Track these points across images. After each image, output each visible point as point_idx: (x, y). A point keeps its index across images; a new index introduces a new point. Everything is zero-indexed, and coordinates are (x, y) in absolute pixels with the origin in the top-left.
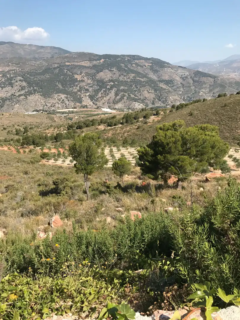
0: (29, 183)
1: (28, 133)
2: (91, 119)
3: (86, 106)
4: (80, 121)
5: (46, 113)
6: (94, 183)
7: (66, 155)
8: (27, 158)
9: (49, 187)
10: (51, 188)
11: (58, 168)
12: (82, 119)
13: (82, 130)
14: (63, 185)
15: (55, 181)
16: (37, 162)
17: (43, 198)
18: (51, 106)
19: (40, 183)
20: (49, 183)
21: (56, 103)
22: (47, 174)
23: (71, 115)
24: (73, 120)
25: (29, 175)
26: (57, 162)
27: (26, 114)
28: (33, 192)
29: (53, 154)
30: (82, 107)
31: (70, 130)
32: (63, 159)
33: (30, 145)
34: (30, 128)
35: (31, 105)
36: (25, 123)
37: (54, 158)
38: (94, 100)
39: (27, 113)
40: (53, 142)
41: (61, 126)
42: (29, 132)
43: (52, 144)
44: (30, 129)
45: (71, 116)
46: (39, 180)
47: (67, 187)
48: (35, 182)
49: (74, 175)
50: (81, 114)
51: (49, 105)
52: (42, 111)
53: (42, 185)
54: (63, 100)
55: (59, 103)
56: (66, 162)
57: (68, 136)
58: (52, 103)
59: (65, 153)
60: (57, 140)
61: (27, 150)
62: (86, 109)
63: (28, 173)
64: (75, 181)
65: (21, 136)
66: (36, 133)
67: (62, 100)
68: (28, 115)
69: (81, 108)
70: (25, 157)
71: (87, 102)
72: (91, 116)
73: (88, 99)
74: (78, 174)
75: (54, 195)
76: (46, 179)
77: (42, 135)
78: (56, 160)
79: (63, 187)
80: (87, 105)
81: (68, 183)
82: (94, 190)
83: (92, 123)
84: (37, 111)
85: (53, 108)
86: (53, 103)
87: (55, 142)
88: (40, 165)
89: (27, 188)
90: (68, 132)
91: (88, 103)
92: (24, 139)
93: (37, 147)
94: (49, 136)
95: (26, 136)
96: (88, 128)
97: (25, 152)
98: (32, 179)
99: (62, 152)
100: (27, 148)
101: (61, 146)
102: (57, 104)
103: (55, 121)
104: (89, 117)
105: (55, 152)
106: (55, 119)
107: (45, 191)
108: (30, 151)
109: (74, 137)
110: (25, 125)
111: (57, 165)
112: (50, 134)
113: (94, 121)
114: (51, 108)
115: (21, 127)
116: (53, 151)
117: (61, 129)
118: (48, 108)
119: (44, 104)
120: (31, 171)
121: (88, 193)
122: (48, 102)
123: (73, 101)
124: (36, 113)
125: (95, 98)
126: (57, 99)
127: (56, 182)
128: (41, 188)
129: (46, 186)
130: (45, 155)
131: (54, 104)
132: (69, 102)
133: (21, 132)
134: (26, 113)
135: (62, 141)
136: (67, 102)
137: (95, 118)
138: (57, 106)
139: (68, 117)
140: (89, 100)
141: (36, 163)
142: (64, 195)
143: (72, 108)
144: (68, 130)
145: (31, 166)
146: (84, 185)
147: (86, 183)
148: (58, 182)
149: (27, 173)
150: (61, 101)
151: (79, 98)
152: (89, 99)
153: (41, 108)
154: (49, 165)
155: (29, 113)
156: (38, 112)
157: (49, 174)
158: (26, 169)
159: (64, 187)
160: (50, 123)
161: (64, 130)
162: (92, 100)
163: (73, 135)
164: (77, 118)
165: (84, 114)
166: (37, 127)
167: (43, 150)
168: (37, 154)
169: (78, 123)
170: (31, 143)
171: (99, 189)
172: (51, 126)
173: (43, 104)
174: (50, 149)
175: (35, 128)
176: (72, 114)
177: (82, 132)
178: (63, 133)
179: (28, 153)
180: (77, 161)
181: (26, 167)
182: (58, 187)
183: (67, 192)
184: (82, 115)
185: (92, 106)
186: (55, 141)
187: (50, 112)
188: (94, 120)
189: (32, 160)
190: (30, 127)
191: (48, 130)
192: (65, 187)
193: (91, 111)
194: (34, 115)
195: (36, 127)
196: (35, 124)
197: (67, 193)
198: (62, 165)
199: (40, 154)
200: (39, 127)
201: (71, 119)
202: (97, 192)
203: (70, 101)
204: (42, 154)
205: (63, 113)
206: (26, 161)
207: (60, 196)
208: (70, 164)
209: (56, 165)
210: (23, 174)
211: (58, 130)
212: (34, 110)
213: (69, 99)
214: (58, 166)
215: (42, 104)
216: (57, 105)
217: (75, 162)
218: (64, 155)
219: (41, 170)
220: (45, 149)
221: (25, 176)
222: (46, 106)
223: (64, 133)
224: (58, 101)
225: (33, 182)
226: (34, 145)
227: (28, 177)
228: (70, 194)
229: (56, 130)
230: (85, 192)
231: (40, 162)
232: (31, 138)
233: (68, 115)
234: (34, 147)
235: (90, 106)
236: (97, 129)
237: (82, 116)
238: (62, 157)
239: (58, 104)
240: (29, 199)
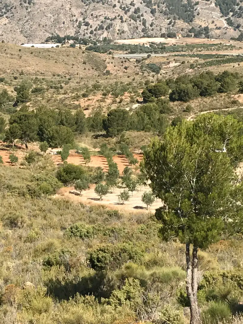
0: (19, 256)
1: (28, 104)
2: (217, 70)
3: (205, 32)
4: (185, 77)
5: (84, 47)
6: (216, 274)
7: (134, 177)
8: (17, 180)
9: (77, 271)
10: (81, 275)
11: (106, 216)
12: (191, 70)
13: (186, 105)
14: (117, 272)
15: (95, 256)
16: (47, 192)
17: (58, 305)
18: (101, 28)
19: (51, 256)
20: (78, 260)
21: (115, 18)
22: (74, 232)
23: (156, 58)
24: (162, 71)
25: (21, 230)
26: (104, 197)
27: (25, 48)
28: (28, 283)
29: (94, 174)
30: (193, 34)
31: (151, 101)
32: (122, 190)
33: (31, 140)
34: (36, 91)
35: (43, 23)
36: (22, 73)
37: (96, 183)
38: (231, 14)
39: (29, 45)
40: (96, 137)
41: (124, 90)
42: (30, 100)
43: (95, 140)
44: (33, 92)
45: (156, 61)
46: (48, 249)
47: (131, 279)
48: (36, 253)
49: (153, 242)
50: (186, 53)
51: (95, 24)
52: (71, 42)
53: (57, 264)
54: (137, 11)
55: (125, 17)
56: (130, 199)
57: (143, 120)
58: (102, 18)
59: (130, 171)
60: (110, 129)
61: (21, 155)
62: (206, 39)
63: (19, 224)
64: (155, 263)
65: (9, 111)
66: (50, 107)
67: (133, 9)
68: (32, 52)
69: (188, 36)
70: (13, 174)
71: (208, 18)
72: (219, 63)
73: (213, 10)
74: (167, 241)
75: (90, 298)
76: (68, 246)
77: (68, 113)
78: (102, 191)
79: (117, 276)
80: (210, 27)
81: (134, 266)
82: (214, 298)
83: (219, 84)
84: (59, 40)
85: (105, 35)
86: (105, 18)
87: (103, 136)
88: (55, 202)
89: (12, 269)
90: (144, 109)
91: (213, 22)
92: (15, 121)
93: (50, 146)
94: (87, 116)
95: (22, 113)
96: (205, 99)
97: (13, 160)
98: (28, 244)
99: (121, 168)
100: (20, 148)
101: (121, 149)
102: (118, 21)
103: (108, 73)
104: (211, 64)
105: (102, 166)
106: (110, 67)
107: (63, 283)
108: (30, 159)
109: (161, 124)
110: (19, 81)
111: (103, 207)
112: (90, 111)
113: (227, 80)
114: (100, 32)
115: (10, 85)
116: (96, 162)
117: (123, 97)
118: (91, 33)
119: (81, 19)
120: (26, 218)
121: (194, 305)
122: (92, 15)
123: (165, 14)
124: (54, 45)
125: (237, 8)
126: (121, 7)
127: (99, 260)
128: (53, 273)
129: (68, 267)
130: (70, 173)
131: (109, 21)
132: (154, 18)
133: (8, 99)
134: (26, 45)
135: (123, 136)
136: (149, 18)
137: (229, 67)
138: (117, 28)
139: (147, 62)
140: (217, 13)
141: (43, 195)
142: (120, 304)
143: (163, 36)
144: (145, 101)
145: (28, 203)
146: (184, 277)
147: (189, 271)
148: (103, 259)
149: (16, 225)
150: (130, 13)
151: (184, 6)
152: (218, 9)
153: (71, 32)
154: (81, 204)
155: (36, 46)
156: (60, 45)
157: (78, 234)
158: (14, 212)
159: (122, 278)
160: (92, 78)
161: (132, 102)
162: (224, 13)
163: (159, 119)
164: (175, 67)
165: (197, 56)
166: (55, 88)
167: (66, 158)
168: (50, 168)
169: (176, 82)
170: (34, 135)
171: (229, 297)
172: (96, 87)
173: (77, 21)
174: (85, 155)
175: (48, 90)
176: (161, 55)
177: (188, 110)
178: (128, 109)
179: (22, 164)
180: (165, 200)
181: (15, 205)
182: (103, 277)
183: (131, 295)
184: (189, 58)
185: (224, 31)
186: (104, 132)
187: (95, 44)
188: (225, 73)
189: (33, 185)
190: (34, 86)
191: (86, 99)
192: (124, 279)
193: (220, 47)
194: (48, 50)
195: (51, 87)
196: (49, 78)
197: (129, 298)
198: (119, 208)
199: (56, 171)
200: (62, 88)
201: (156, 69)
202: (223, 307)
203: (157, 14)
204: (62, 169)
205: (133, 49)
206: (15, 188)
207: (109, 303)
208: (141, 208)
209: (100, 206)
210: (4, 226)
211: (114, 102)
212: (51, 36)
213: (156, 7)
214: (107, 209)
215: (74, 18)
216: (117, 25)
217: (158, 203)
218: (126, 179)
219: (56, 219)
220: (72, 156)
221: (10, 232)
222: (86, 27)
223: (131, 110)
224: (122, 13)
225: (31, 251)
226: (42, 140)
227: (16, 236)
228: (140, 300)
229: (109, 101)
230: (185, 301)
231: (54, 192)
232: (34, 121)
233: (149, 56)
234: (43, 149)
235: (218, 32)
236: (234, 102)
237: (192, 62)
238: (120, 185)
239: (122, 22)
240: (16, 302)
